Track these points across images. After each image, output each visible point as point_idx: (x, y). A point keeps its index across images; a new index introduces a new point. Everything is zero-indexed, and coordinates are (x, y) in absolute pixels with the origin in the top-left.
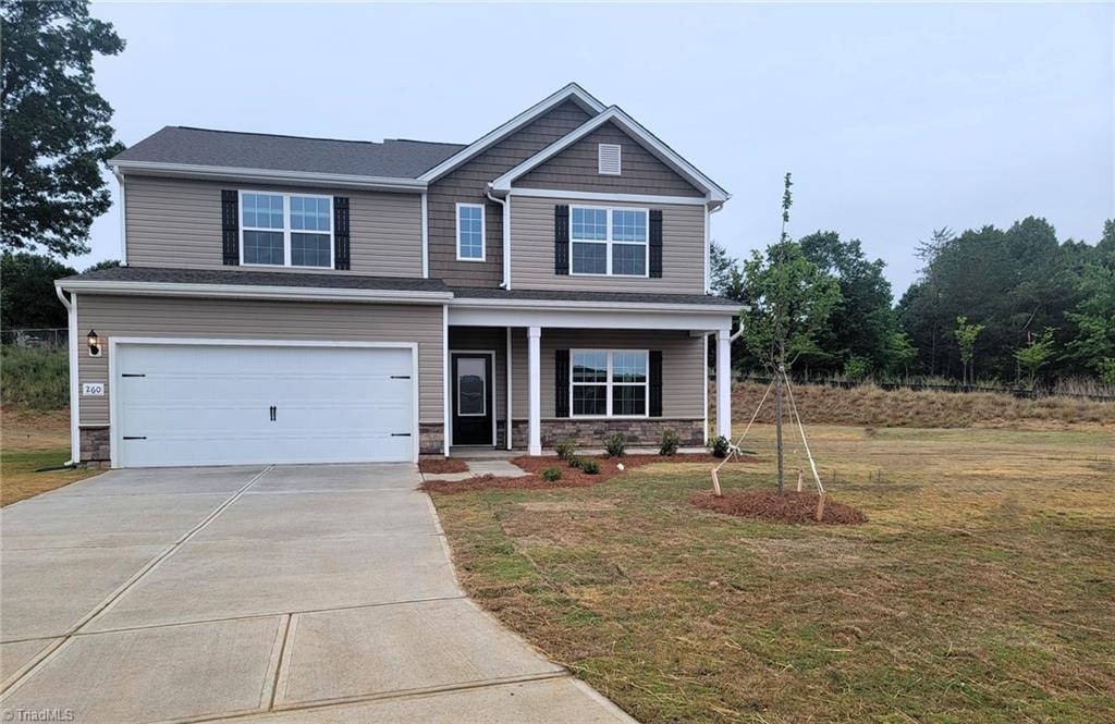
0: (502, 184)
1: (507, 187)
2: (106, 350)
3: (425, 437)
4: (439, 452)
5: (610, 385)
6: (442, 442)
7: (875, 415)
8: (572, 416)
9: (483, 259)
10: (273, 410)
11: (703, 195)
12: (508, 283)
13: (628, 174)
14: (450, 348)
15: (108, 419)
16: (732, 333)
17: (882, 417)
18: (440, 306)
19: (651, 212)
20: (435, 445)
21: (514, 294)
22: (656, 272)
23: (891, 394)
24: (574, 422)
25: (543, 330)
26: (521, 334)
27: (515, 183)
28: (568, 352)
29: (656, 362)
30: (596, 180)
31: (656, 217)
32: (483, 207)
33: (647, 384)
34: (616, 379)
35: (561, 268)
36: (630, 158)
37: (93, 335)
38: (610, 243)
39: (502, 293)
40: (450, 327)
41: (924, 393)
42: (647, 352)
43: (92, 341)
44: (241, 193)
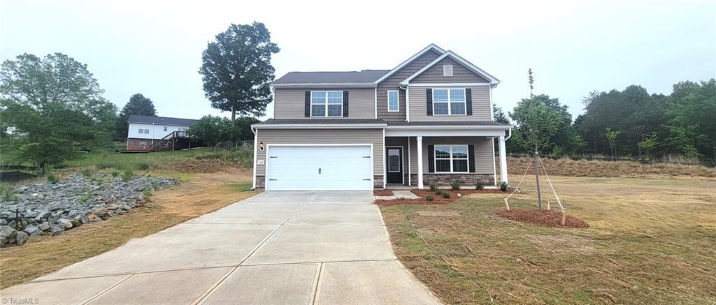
0: (406, 82)
1: (408, 83)
2: (265, 149)
3: (376, 181)
4: (381, 187)
5: (451, 159)
6: (383, 183)
7: (570, 171)
8: (436, 172)
9: (398, 111)
10: (320, 170)
11: (489, 82)
12: (408, 119)
13: (455, 76)
14: (386, 145)
15: (265, 173)
16: (505, 137)
17: (574, 172)
18: (382, 129)
19: (466, 90)
20: (380, 184)
21: (411, 124)
22: (470, 113)
23: (577, 162)
24: (437, 175)
25: (423, 137)
26: (414, 139)
27: (410, 82)
28: (433, 146)
29: (471, 149)
30: (443, 79)
31: (469, 91)
32: (398, 91)
33: (468, 159)
34: (454, 157)
35: (430, 113)
36: (456, 69)
37: (262, 143)
38: (449, 102)
39: (406, 123)
40: (386, 137)
41: (594, 161)
42: (467, 146)
43: (261, 145)
44: (311, 92)
